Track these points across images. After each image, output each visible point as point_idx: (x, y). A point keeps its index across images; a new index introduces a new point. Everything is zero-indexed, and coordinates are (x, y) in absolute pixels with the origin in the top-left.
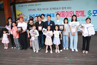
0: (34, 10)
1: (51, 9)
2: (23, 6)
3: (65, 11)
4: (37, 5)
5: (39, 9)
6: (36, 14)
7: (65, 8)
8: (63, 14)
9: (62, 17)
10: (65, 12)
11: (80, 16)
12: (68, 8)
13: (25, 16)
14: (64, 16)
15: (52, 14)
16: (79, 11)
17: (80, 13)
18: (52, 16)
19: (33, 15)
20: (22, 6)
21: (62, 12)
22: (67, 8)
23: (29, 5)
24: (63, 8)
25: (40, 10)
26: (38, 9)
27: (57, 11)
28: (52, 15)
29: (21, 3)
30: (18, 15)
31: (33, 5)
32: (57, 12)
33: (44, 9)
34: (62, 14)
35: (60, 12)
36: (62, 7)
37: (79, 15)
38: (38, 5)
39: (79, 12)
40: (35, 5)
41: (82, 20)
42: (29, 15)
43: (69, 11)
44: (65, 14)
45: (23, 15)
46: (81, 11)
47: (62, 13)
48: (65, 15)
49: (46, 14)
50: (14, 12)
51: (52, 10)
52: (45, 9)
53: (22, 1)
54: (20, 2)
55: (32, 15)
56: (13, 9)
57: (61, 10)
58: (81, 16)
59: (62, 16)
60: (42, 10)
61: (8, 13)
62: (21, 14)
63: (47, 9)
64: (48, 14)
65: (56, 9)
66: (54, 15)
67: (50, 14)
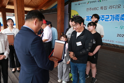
0: (95, 9)
2: (81, 4)
4: (100, 1)
5: (104, 7)
20: (79, 5)
23: (89, 2)
25: (104, 9)
26: (102, 8)
31: (94, 2)
33: (111, 7)
40: (97, 1)
42: (87, 17)
49: (115, 16)
50: (68, 12)
56: (68, 9)
60: (108, 8)
61: (61, 13)
62: (77, 15)
63: (117, 7)
64: (118, 15)
67: (123, 15)
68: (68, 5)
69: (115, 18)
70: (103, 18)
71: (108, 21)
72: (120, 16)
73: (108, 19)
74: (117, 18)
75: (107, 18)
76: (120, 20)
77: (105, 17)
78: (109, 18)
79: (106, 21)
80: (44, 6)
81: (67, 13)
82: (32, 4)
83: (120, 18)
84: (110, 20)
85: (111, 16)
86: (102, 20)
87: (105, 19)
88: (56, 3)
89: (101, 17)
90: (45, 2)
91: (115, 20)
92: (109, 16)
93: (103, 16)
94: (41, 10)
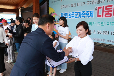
0: (67, 6)
1: (88, 4)
2: (56, 1)
3: (112, 6)
5: (73, 4)
6: (69, 13)
8: (108, 12)
9: (106, 16)
10: (113, 8)
13: (57, 16)
14: (111, 14)
15: (90, 12)
18: (89, 16)
19: (66, 14)
20: (55, 2)
21: (106, 7)
25: (73, 6)
27: (98, 6)
28: (89, 13)
32: (97, 8)
33: (78, 4)
34: (106, 12)
35: (103, 7)
42: (61, 14)
44: (111, 11)
45: (56, 14)
47: (106, 9)
49: (82, 13)
51: (91, 5)
52: (81, 4)
55: (64, 14)
57: (105, 4)
59: (106, 14)
60: (76, 5)
61: (35, 11)
62: (54, 12)
63: (83, 4)
64: (83, 12)
65: (97, 3)
66: (92, 14)
67: (87, 12)
68: (46, 2)
69: (82, 15)
70: (73, 15)
71: (77, 17)
72: (85, 13)
74: (83, 15)
76: (86, 16)
77: (75, 14)
78: (77, 15)
79: (75, 17)
82: (11, 2)
83: (85, 14)
84: (79, 17)
86: (73, 16)
87: (75, 16)
89: (72, 14)
91: (82, 16)
93: (73, 13)
94: (22, 8)
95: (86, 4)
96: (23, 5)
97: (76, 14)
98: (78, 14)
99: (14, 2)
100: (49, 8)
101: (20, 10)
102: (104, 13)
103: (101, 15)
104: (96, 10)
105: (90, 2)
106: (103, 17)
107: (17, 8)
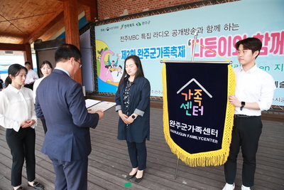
0: (134, 37)
1: (175, 34)
2: (111, 28)
3: (215, 39)
4: (140, 25)
5: (146, 35)
6: (139, 50)
7: (218, 27)
8: (210, 48)
9: (207, 56)
10: (217, 41)
11: (271, 51)
12: (227, 27)
13: (114, 55)
14: (215, 52)
15: (179, 47)
16: (267, 34)
17: (270, 43)
18: (178, 54)
19: (132, 51)
20: (108, 30)
21: (207, 40)
22: (222, 28)
23: (122, 26)
24: (209, 29)
25: (146, 38)
26: (143, 36)
27: (192, 38)
28: (178, 49)
29: (106, 22)
30: (100, 53)
31: (131, 25)
32: (191, 42)
33: (156, 35)
34: (206, 48)
35: (202, 40)
36: (208, 27)
37: (266, 49)
38: (143, 23)
39: (268, 39)
40: (135, 24)
41: (279, 67)
42: (122, 52)
43: (230, 38)
44: (215, 47)
45: (110, 52)
46: (273, 35)
47: (206, 43)
48: (217, 50)
49: (163, 49)
50: (91, 44)
51: (179, 36)
52: (161, 34)
53: (108, 18)
54: (105, 19)
55: (128, 51)
56: (90, 38)
57: (204, 36)
58: (275, 52)
59: (207, 52)
60: (152, 36)
62: (106, 49)
63: (164, 35)
64: (167, 48)
65: (190, 33)
66: (183, 51)
67: (174, 48)
68: (89, 30)
69: (164, 53)
70: (147, 54)
72: (170, 49)
73: (155, 55)
74: (167, 53)
75: (153, 53)
76: (171, 55)
77: (150, 51)
78: (155, 53)
79: (151, 58)
80: (42, 33)
81: (89, 46)
82: (15, 29)
83: (170, 52)
84: (158, 57)
85: (158, 49)
86: (146, 56)
87: (150, 55)
88: (62, 31)
89: (145, 51)
90: (43, 27)
91: (164, 56)
92: (154, 49)
93: (147, 50)
94: (36, 41)
95: (170, 34)
96: (40, 36)
97: (153, 51)
98: (157, 51)
99: (22, 29)
100: (96, 41)
101: (32, 46)
102: (204, 50)
103: (199, 53)
104: (189, 44)
105: (178, 32)
106: (201, 56)
107: (26, 42)
